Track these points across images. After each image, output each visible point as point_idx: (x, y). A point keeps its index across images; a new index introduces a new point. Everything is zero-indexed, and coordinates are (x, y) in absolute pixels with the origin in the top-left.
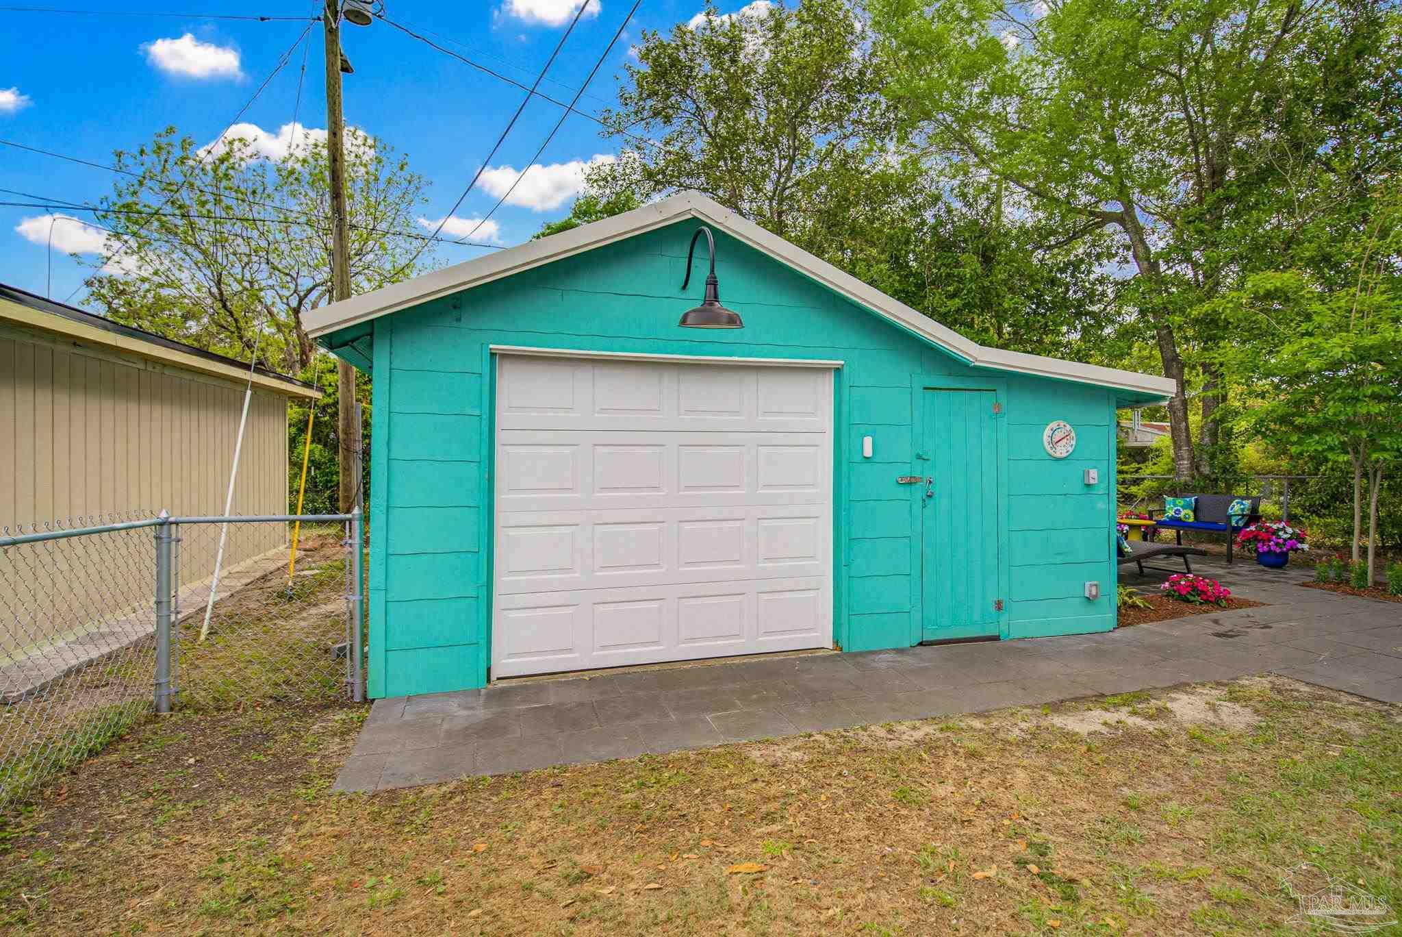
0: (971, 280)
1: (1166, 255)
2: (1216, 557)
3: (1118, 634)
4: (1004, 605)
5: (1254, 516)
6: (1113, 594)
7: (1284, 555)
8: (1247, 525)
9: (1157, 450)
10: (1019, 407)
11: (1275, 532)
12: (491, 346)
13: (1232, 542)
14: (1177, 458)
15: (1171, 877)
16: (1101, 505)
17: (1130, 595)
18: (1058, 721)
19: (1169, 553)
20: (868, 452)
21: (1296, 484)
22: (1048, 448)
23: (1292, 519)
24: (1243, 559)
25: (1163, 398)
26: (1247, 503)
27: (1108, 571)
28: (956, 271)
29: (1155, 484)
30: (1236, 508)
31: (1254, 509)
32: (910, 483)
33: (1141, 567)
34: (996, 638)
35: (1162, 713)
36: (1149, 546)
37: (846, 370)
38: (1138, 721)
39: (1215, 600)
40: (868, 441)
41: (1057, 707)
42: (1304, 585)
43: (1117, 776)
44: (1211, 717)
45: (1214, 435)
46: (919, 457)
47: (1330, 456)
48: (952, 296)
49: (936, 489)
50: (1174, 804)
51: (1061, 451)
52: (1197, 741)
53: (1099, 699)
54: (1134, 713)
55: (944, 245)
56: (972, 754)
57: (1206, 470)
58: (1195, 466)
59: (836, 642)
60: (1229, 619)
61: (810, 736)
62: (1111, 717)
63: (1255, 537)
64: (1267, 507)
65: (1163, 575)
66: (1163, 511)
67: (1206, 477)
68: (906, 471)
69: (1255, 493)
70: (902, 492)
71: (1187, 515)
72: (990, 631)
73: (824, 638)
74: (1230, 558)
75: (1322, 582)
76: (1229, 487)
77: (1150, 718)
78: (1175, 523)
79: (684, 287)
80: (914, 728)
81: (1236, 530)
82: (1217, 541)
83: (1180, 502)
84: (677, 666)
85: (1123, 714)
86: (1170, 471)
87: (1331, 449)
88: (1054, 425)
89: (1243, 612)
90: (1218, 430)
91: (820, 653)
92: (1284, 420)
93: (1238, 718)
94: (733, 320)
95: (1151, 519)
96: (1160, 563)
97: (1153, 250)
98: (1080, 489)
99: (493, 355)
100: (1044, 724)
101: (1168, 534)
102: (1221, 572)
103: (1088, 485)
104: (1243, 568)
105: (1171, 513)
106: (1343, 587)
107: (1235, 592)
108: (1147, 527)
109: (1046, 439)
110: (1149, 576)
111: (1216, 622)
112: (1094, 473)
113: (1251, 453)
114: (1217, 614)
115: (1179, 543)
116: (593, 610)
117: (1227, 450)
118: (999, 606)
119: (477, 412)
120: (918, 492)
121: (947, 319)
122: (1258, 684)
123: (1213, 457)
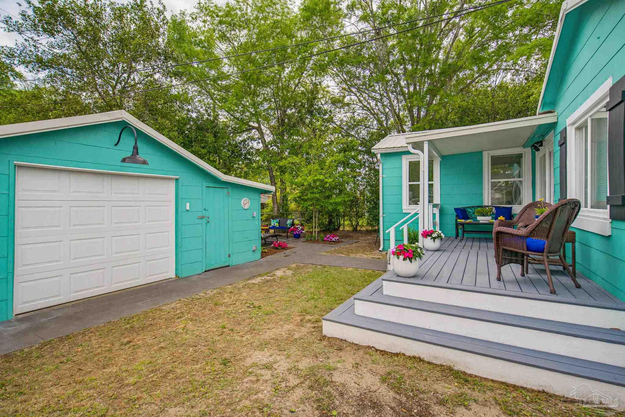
0: (211, 143)
1: (271, 143)
2: (285, 237)
3: (261, 260)
4: (231, 256)
5: (293, 224)
6: (260, 249)
7: (299, 235)
8: (291, 227)
9: (268, 204)
10: (234, 193)
11: (297, 228)
12: (15, 162)
13: (288, 233)
14: (273, 208)
15: (278, 301)
16: (257, 223)
17: (264, 249)
18: (250, 282)
19: (272, 236)
20: (188, 208)
21: (302, 214)
22: (243, 205)
23: (302, 225)
24: (291, 237)
25: (272, 192)
26: (291, 220)
27: (259, 242)
28: (205, 139)
29: (267, 216)
30: (289, 222)
31: (293, 222)
32: (202, 218)
33: (265, 242)
34: (229, 266)
35: (274, 275)
36: (267, 235)
37: (180, 180)
38: (269, 278)
39: (283, 247)
40: (188, 204)
41: (249, 279)
42: (304, 242)
43: (266, 288)
44: (284, 274)
45: (283, 200)
46: (205, 209)
47: (309, 207)
48: (203, 148)
49: (210, 220)
50: (278, 290)
51: (246, 207)
52: (281, 278)
53: (260, 275)
54: (268, 276)
55: (200, 128)
56: (231, 292)
57: (281, 211)
58: (278, 210)
59: (176, 275)
60: (287, 252)
61: (180, 300)
62: (263, 278)
63: (293, 230)
64: (296, 222)
65: (272, 243)
66: (270, 224)
67: (281, 213)
68: (200, 214)
69: (293, 217)
70: (200, 221)
71: (277, 225)
72: (227, 264)
73: (172, 275)
74: (287, 237)
75: (307, 241)
76: (287, 216)
77: (271, 276)
78: (274, 227)
79: (116, 145)
80: (212, 291)
81: (289, 228)
82: (284, 232)
83: (275, 221)
84: (112, 294)
85: (265, 277)
86: (271, 211)
87: (309, 206)
88: (244, 199)
89: (290, 250)
90: (284, 198)
91: (170, 280)
92: (300, 197)
93: (289, 273)
94: (145, 162)
95: (267, 227)
96: (270, 239)
97: (267, 141)
98: (251, 218)
99: (15, 166)
100: (247, 283)
101: (272, 231)
102: (285, 241)
103: (253, 217)
104: (290, 239)
105: (272, 225)
106: (311, 241)
107: (289, 246)
108: (266, 229)
109: (242, 203)
110: (268, 244)
111: (284, 253)
112: (255, 213)
113: (292, 206)
114: (285, 251)
115: (275, 233)
116: (70, 276)
117: (287, 205)
118: (229, 256)
119: (6, 192)
120: (204, 221)
121: (201, 157)
122: (294, 266)
123: (283, 207)
